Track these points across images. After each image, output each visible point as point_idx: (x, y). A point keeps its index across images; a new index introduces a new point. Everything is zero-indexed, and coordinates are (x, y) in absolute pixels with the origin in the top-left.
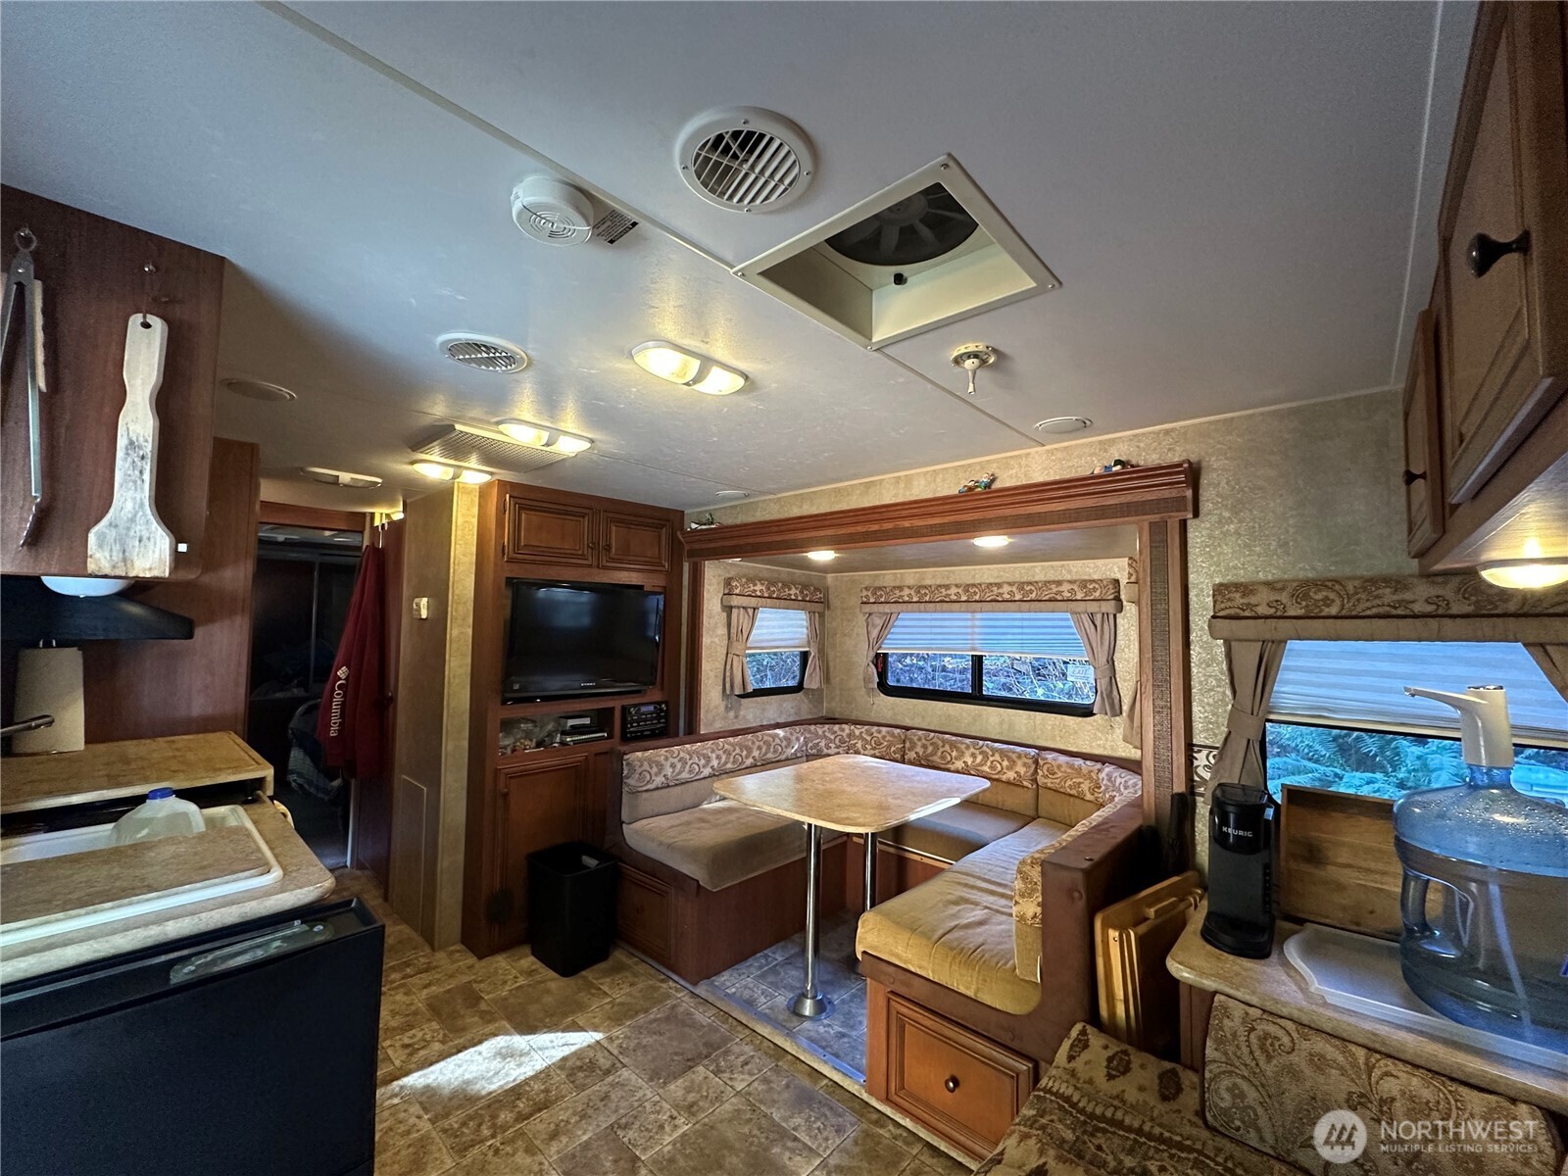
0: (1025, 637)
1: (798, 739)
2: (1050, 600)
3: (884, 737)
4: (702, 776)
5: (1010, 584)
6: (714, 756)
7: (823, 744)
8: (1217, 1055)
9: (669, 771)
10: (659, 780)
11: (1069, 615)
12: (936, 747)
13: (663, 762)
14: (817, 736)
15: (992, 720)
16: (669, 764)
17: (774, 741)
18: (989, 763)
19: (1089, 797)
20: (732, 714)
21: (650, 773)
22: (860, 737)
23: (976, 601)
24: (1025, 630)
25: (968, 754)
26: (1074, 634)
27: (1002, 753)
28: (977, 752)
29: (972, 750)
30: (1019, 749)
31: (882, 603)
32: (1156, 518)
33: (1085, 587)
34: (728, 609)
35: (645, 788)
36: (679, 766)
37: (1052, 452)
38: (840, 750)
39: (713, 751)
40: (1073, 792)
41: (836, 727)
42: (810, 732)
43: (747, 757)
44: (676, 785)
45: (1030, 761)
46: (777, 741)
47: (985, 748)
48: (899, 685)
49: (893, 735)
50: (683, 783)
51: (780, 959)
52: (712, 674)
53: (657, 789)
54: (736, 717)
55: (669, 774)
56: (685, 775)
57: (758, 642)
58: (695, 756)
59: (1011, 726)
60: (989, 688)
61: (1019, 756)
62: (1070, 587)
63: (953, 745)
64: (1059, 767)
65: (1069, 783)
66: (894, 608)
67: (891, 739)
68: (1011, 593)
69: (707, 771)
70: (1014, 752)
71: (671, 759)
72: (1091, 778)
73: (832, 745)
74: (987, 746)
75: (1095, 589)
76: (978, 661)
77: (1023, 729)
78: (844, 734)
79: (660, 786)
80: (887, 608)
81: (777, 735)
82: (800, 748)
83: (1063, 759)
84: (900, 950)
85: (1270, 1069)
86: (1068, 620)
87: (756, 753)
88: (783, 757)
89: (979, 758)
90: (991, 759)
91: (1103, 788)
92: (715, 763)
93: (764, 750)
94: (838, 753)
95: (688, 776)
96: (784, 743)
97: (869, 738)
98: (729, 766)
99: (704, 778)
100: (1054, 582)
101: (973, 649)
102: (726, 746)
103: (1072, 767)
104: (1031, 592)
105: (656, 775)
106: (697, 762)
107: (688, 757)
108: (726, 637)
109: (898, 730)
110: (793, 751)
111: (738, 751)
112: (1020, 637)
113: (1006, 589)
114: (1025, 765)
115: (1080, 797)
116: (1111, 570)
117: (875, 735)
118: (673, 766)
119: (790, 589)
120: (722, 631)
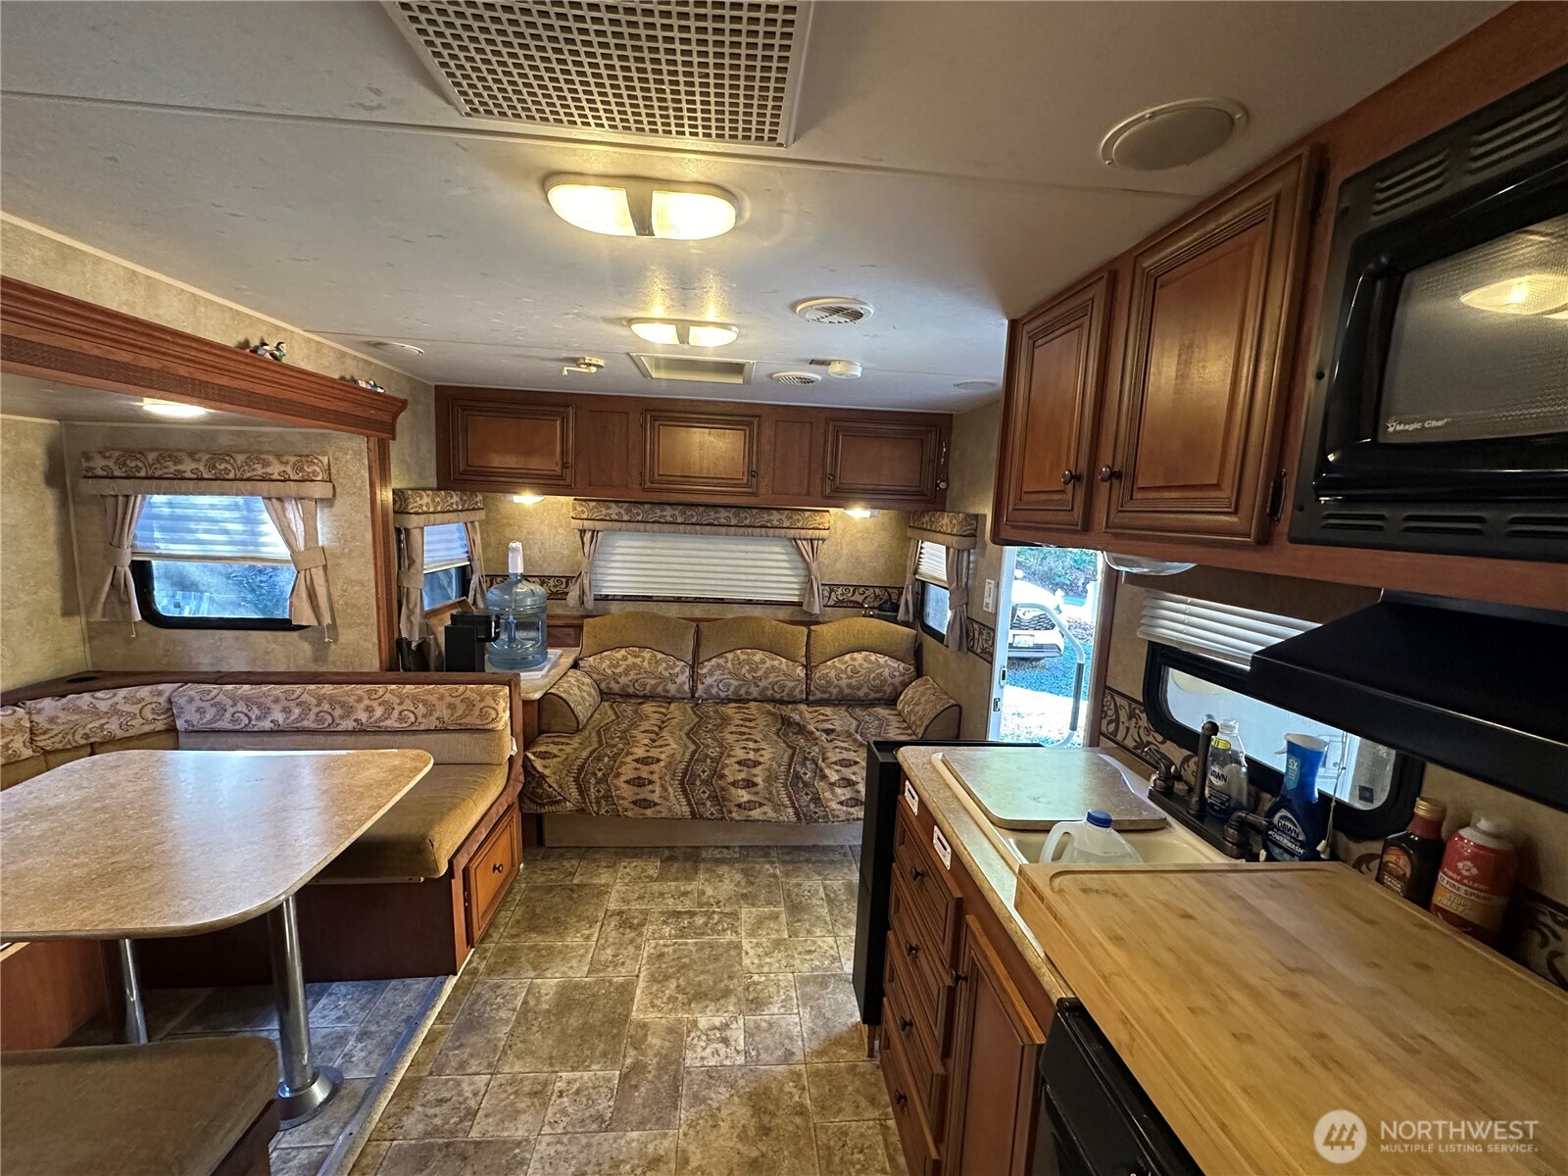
8: (573, 704)
32: (382, 435)
37: (308, 341)
85: (574, 698)
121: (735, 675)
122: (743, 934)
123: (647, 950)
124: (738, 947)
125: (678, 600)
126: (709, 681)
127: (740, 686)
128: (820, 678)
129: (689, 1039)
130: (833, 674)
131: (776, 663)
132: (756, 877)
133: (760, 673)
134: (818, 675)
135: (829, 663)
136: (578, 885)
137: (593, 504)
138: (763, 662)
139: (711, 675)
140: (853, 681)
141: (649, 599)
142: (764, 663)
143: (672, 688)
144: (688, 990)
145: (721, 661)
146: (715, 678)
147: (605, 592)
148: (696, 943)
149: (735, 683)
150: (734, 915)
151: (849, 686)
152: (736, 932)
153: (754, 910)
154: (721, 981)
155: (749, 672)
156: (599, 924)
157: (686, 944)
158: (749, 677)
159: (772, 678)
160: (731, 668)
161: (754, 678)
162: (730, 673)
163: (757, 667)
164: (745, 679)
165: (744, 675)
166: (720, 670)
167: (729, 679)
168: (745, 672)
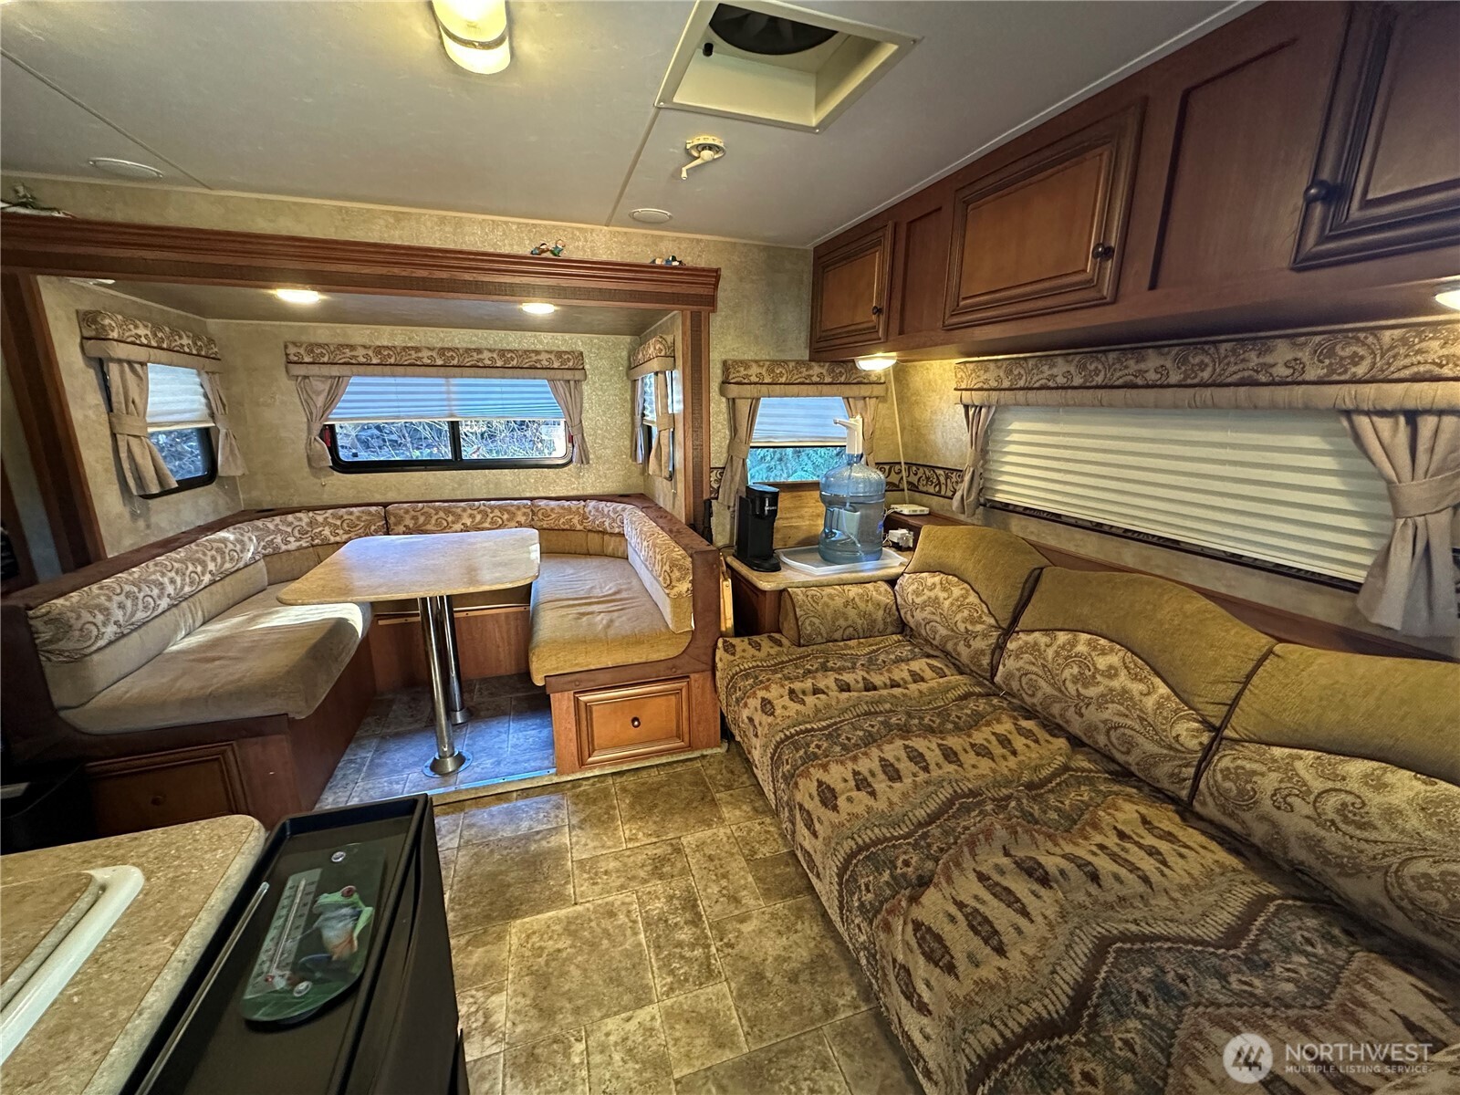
0: (505, 402)
1: (250, 539)
2: (530, 368)
3: (359, 518)
4: (160, 610)
5: (490, 350)
6: (166, 580)
7: (279, 540)
8: (802, 613)
9: (118, 615)
10: (110, 631)
11: (546, 382)
12: (428, 516)
13: (107, 604)
14: (269, 532)
15: (478, 482)
16: (115, 606)
17: (226, 546)
18: (489, 520)
19: (579, 527)
20: (141, 523)
21: (95, 624)
22: (326, 522)
23: (453, 366)
24: (504, 396)
25: (465, 515)
26: (550, 398)
27: (501, 509)
28: (475, 512)
29: (469, 511)
30: (516, 502)
31: (324, 363)
32: (695, 308)
33: (561, 357)
34: (100, 365)
35: (94, 648)
36: (129, 603)
37: (614, 234)
38: (352, 535)
39: (163, 575)
40: (567, 527)
41: (290, 518)
42: (258, 529)
43: (203, 574)
44: (132, 631)
45: (528, 510)
46: (230, 546)
47: (482, 507)
48: (356, 459)
49: (370, 513)
50: (140, 627)
51: (370, 755)
52: (99, 467)
53: (111, 643)
54: (148, 526)
55: (121, 619)
56: (140, 615)
57: (158, 415)
58: (144, 586)
59: (497, 485)
60: (468, 453)
61: (518, 508)
62: (548, 356)
63: (448, 511)
64: (552, 510)
65: (562, 520)
66: (345, 370)
67: (369, 518)
68: (491, 359)
69: (164, 603)
70: (513, 506)
71: (115, 598)
72: (579, 513)
73: (292, 539)
74: (484, 505)
75: (569, 360)
76: (454, 426)
77: (509, 484)
78: (304, 524)
79: (113, 638)
80: (335, 371)
81: (224, 541)
82: (256, 549)
83: (553, 503)
84: (581, 660)
85: (819, 608)
86: (545, 386)
87: (211, 566)
88: (241, 564)
89: (479, 517)
90: (491, 515)
91: (591, 518)
92: (170, 589)
93: (219, 560)
94: (350, 539)
95: (145, 615)
96: (238, 547)
97: (339, 523)
98: (187, 589)
99: (163, 612)
100: (533, 351)
101: (452, 416)
102: (176, 565)
103: (563, 508)
104: (512, 359)
105: (104, 624)
106: (149, 593)
107: (136, 590)
108: (103, 408)
109: (375, 508)
110: (250, 555)
111: (191, 568)
112: (500, 402)
113: (486, 355)
114: (524, 514)
115: (573, 530)
116: (575, 343)
117: (345, 517)
118: (121, 606)
119: (181, 337)
120: (96, 398)
121: (1051, 676)
122: (668, 1002)
123: (616, 898)
124: (641, 1000)
125: (1097, 528)
126: (1011, 663)
127: (1055, 700)
128: (1226, 773)
129: (474, 992)
130: (1269, 782)
131: (1137, 688)
132: (813, 982)
133: (1092, 692)
134: (1226, 762)
135: (1278, 752)
136: (713, 800)
137: (971, 366)
138: (1111, 673)
139: (1017, 657)
140: (1332, 840)
141: (1056, 518)
142: (1111, 677)
143: (964, 653)
144: (553, 964)
145: (1042, 639)
146: (1021, 663)
147: (1000, 497)
148: (640, 944)
149: (1046, 688)
150: (709, 974)
151: (1313, 843)
152: (672, 989)
153: (730, 1002)
154: (570, 1000)
155: (1075, 680)
156: (654, 840)
157: (636, 934)
158: (1072, 688)
159: (1111, 712)
160: (1050, 660)
161: (1079, 695)
162: (1044, 666)
163: (1094, 677)
164: (1063, 689)
165: (1064, 681)
166: (1032, 654)
167: (1037, 675)
168: (1069, 677)
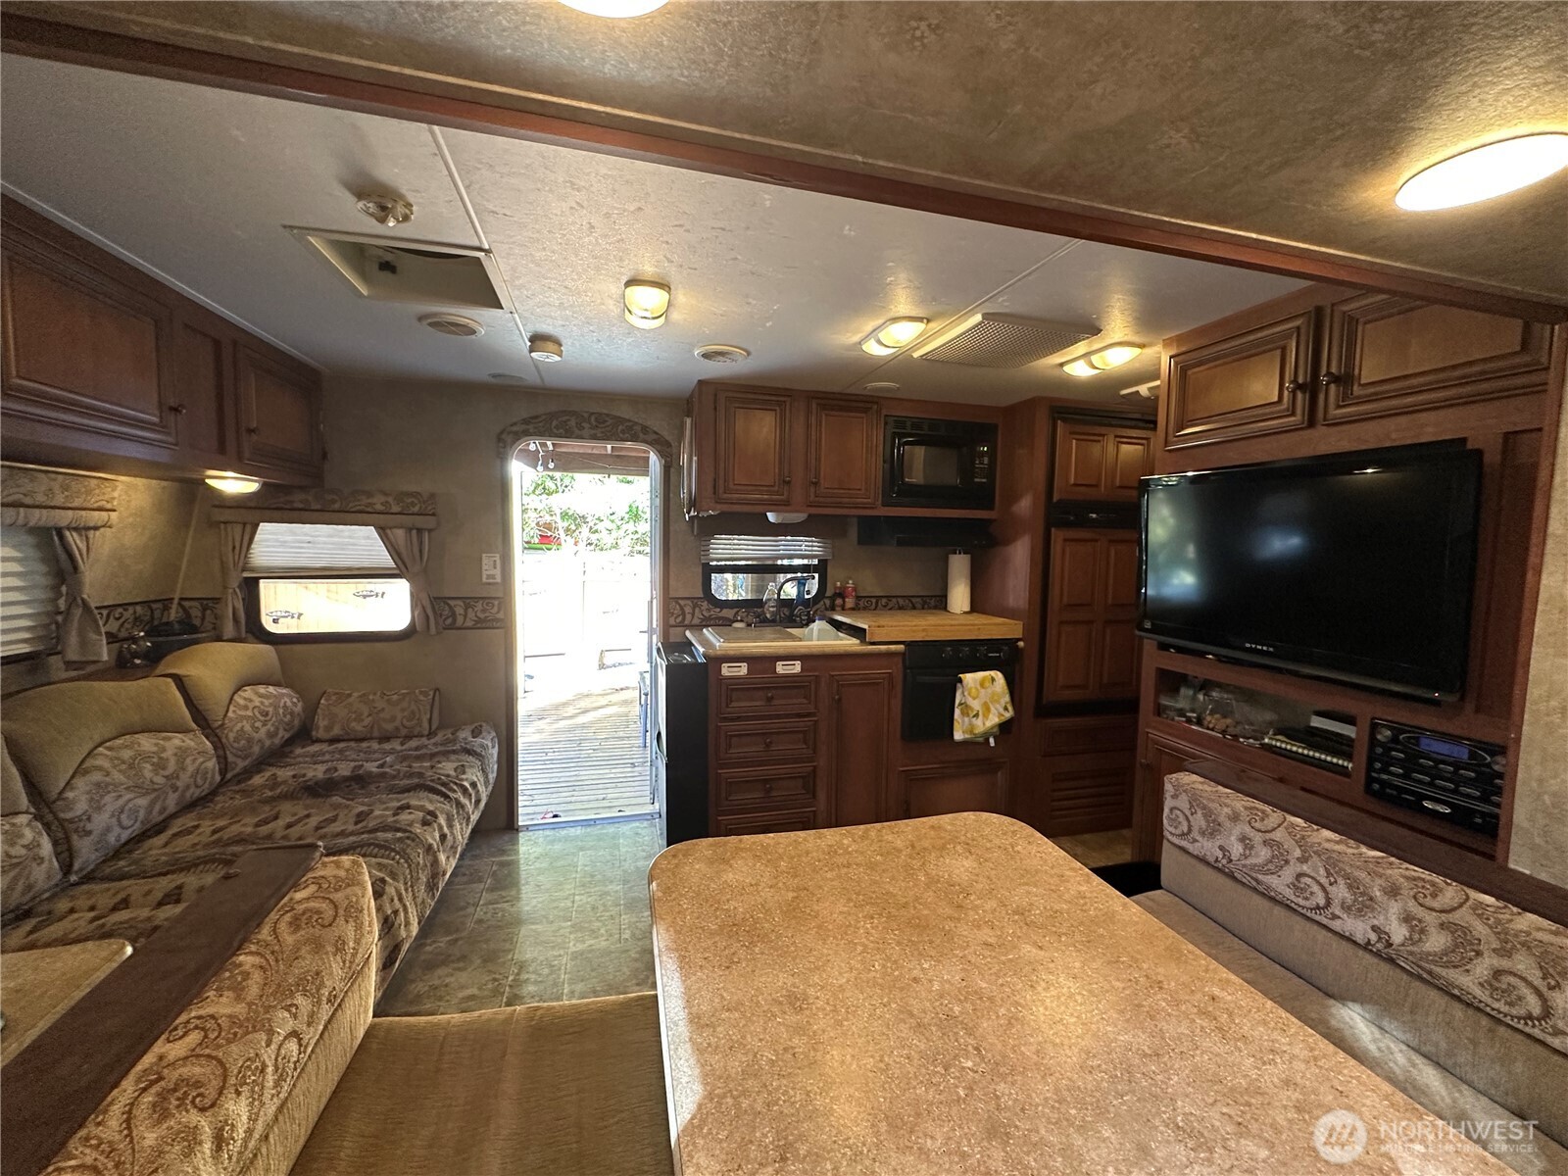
121: (139, 788)
126: (100, 820)
127: (153, 803)
128: (236, 740)
133: (170, 768)
134: (232, 736)
139: (99, 809)
146: (107, 810)
149: (143, 802)
158: (159, 780)
160: (125, 780)
161: (166, 777)
162: (127, 789)
163: (161, 758)
164: (156, 786)
165: (152, 781)
166: (109, 792)
167: (130, 800)
168: (152, 775)
